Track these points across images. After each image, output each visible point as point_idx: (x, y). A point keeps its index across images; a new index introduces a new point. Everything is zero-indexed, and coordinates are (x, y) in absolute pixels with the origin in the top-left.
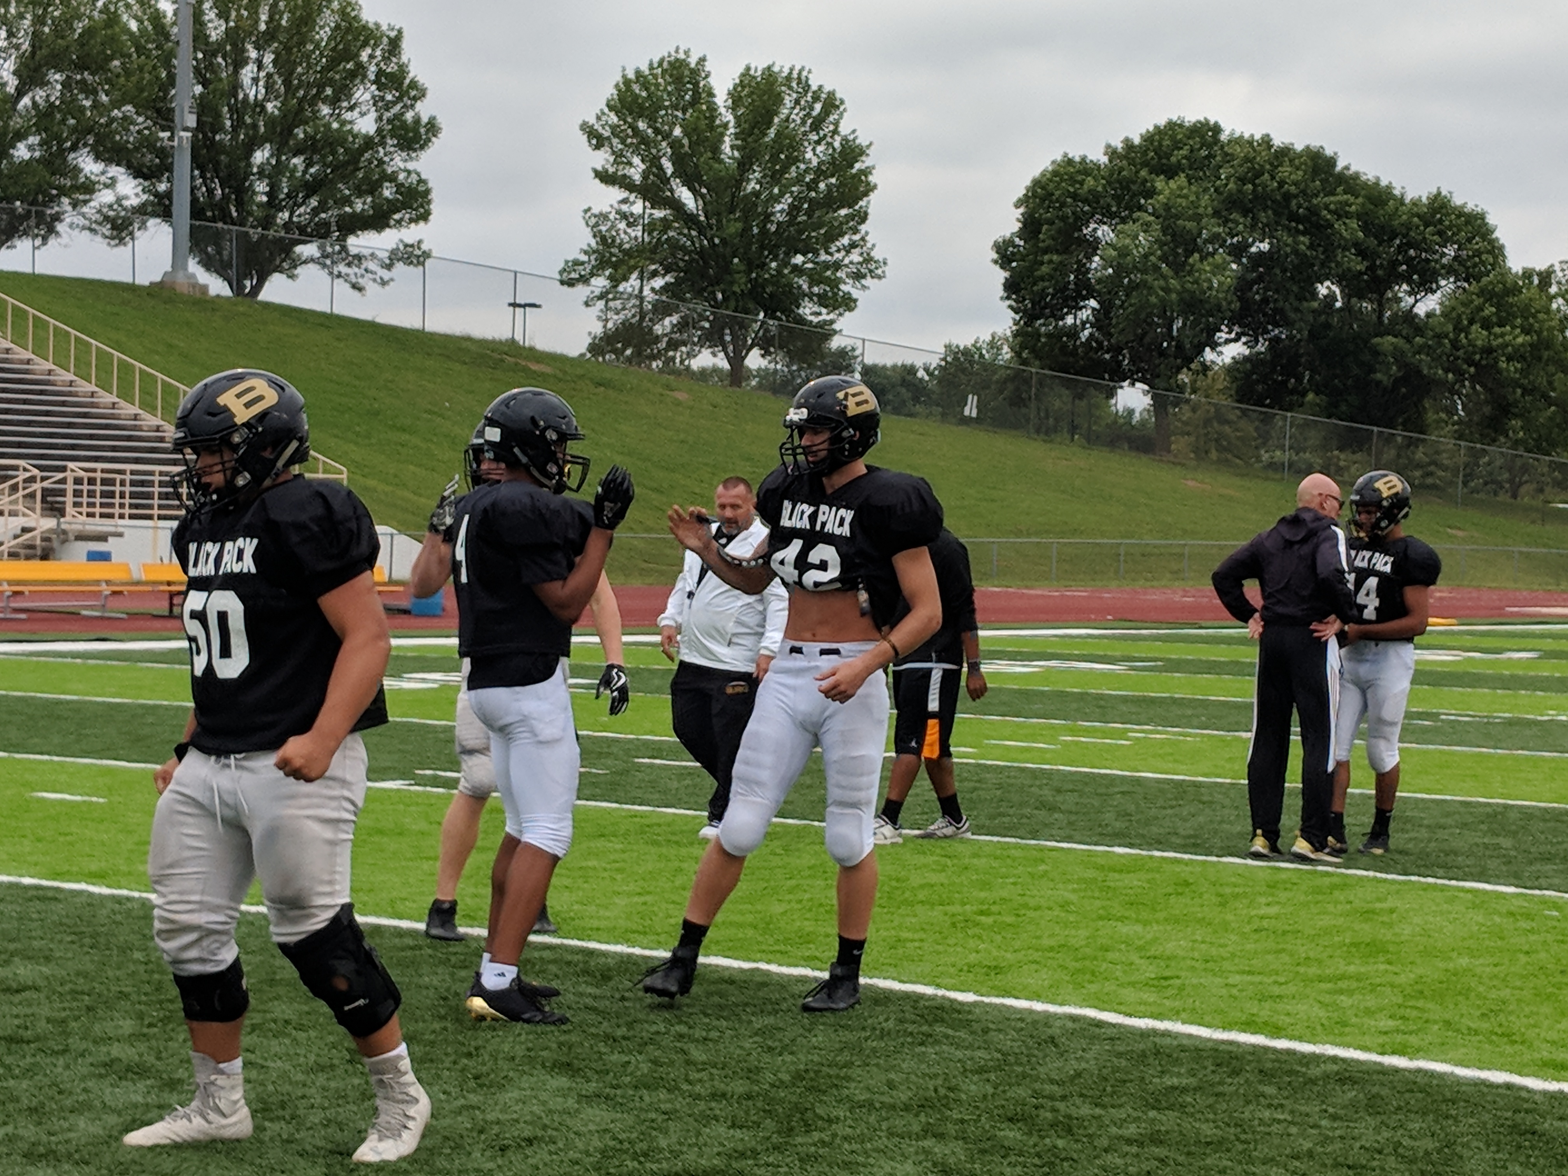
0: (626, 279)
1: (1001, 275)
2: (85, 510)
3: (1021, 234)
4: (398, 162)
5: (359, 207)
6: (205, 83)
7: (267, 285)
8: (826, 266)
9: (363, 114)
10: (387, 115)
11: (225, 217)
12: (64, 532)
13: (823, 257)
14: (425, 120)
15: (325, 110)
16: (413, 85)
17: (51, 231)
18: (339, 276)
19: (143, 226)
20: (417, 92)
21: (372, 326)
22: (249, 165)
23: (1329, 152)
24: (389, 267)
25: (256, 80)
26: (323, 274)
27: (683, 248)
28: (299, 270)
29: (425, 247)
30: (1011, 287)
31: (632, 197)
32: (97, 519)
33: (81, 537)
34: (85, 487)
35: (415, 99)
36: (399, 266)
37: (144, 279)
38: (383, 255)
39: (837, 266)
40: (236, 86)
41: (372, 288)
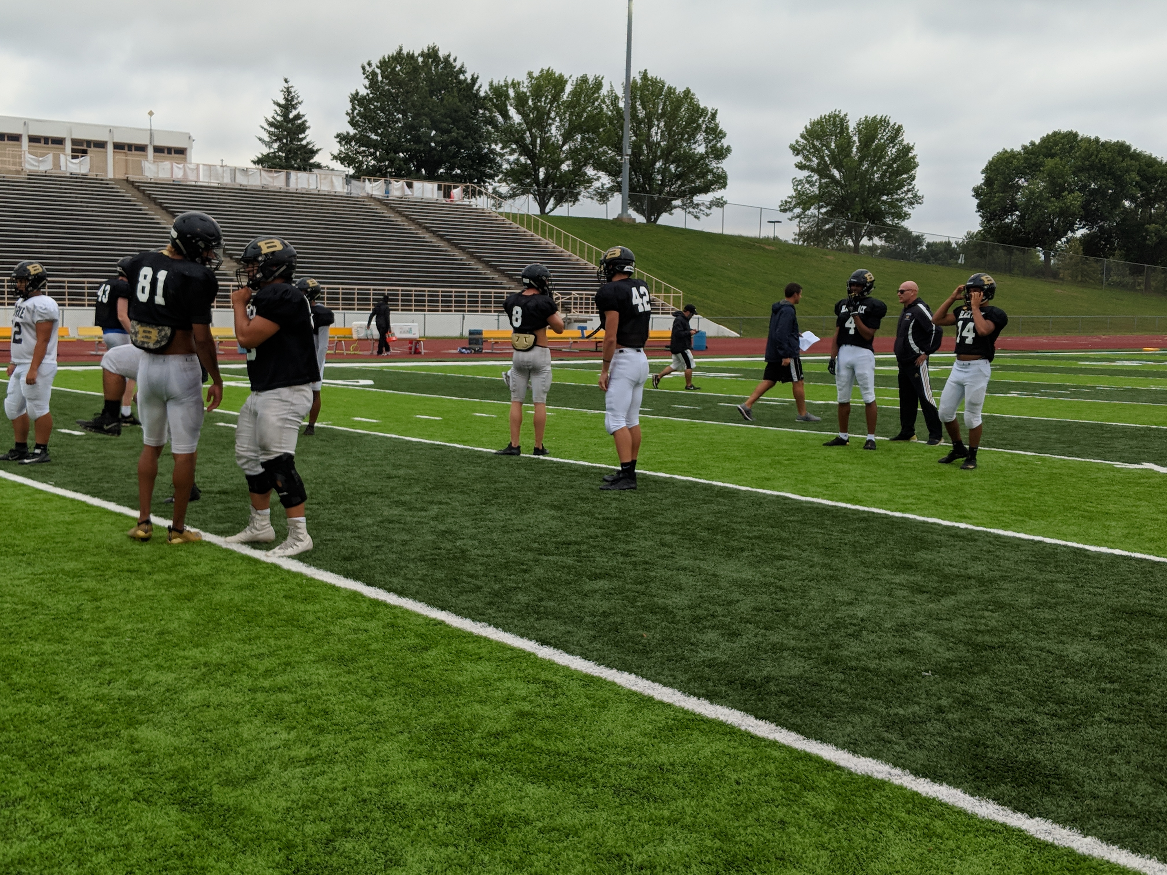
0: (809, 209)
1: (976, 201)
2: (578, 310)
3: (984, 184)
4: (714, 164)
5: (698, 183)
6: (636, 135)
7: (660, 218)
8: (897, 200)
9: (699, 145)
10: (710, 145)
11: (644, 190)
12: (570, 319)
13: (896, 196)
14: (725, 147)
15: (685, 144)
16: (721, 132)
17: (576, 199)
18: (689, 213)
19: (612, 196)
20: (721, 135)
21: (701, 233)
22: (654, 168)
23: (1127, 143)
24: (710, 208)
25: (657, 133)
26: (683, 212)
27: (834, 195)
28: (673, 211)
29: (724, 199)
30: (980, 207)
31: (813, 174)
32: (583, 314)
33: (577, 321)
34: (579, 301)
35: (721, 138)
36: (714, 208)
37: (611, 217)
38: (708, 203)
39: (902, 200)
40: (649, 136)
41: (702, 217)
